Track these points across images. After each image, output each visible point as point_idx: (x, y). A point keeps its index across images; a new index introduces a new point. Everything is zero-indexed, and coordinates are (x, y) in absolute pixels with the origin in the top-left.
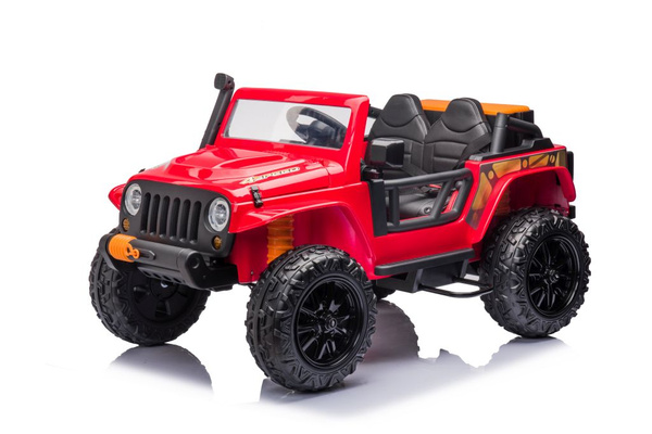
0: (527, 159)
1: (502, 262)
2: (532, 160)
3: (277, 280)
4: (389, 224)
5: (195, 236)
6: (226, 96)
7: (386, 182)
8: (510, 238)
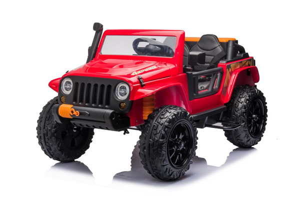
0: (241, 62)
1: (236, 111)
2: (243, 63)
3: (157, 124)
4: (195, 94)
5: (108, 103)
6: (99, 34)
7: (193, 73)
8: (239, 100)
